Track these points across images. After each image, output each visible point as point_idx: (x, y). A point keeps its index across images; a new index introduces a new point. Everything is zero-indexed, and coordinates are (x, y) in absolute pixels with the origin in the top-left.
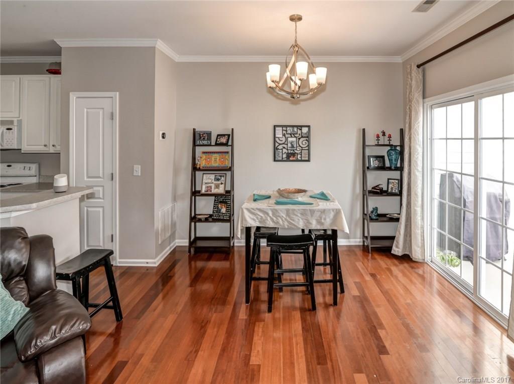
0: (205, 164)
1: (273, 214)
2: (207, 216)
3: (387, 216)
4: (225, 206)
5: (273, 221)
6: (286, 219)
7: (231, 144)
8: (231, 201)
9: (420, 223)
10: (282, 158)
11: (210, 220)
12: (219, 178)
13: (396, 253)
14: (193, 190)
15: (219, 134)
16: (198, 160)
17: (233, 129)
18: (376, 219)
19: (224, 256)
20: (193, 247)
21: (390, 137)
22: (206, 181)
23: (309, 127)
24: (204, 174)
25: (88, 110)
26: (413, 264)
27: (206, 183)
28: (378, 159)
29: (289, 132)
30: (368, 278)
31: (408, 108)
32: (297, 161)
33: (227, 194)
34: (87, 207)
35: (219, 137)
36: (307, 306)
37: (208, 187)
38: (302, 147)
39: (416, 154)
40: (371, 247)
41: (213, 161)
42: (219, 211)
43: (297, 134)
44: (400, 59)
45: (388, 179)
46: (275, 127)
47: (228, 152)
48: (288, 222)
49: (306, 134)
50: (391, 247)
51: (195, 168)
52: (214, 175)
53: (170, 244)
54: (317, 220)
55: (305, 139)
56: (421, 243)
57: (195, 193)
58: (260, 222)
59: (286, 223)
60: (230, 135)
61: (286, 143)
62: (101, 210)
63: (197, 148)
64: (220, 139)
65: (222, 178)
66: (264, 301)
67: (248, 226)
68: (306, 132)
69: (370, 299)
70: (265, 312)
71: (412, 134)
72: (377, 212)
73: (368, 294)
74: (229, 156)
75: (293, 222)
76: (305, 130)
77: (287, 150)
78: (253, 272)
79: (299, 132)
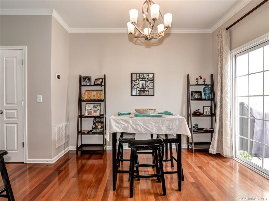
0: (88, 98)
1: (133, 123)
2: (89, 131)
3: (204, 129)
4: (100, 124)
5: (133, 129)
6: (143, 127)
7: (104, 85)
8: (104, 121)
9: (229, 132)
10: (137, 94)
11: (91, 133)
12: (97, 106)
13: (212, 153)
14: (80, 114)
15: (96, 78)
16: (83, 95)
17: (105, 75)
18: (197, 131)
19: (99, 156)
20: (79, 151)
21: (205, 79)
22: (88, 109)
23: (153, 74)
24: (86, 104)
25: (6, 58)
26: (224, 160)
27: (88, 110)
28: (198, 93)
29: (141, 77)
30: (197, 169)
31: (220, 57)
32: (146, 95)
33: (101, 117)
34: (6, 124)
35: (96, 81)
36: (159, 192)
37: (89, 112)
38: (149, 87)
39: (227, 86)
40: (194, 149)
41: (92, 96)
42: (96, 127)
43: (146, 78)
44: (211, 31)
45: (204, 106)
46: (132, 74)
47: (102, 90)
48: (144, 128)
49: (151, 78)
50: (209, 149)
51: (81, 100)
52: (93, 105)
53: (64, 149)
54: (166, 127)
55: (151, 81)
56: (230, 145)
57: (81, 116)
58: (123, 129)
59: (143, 130)
60: (103, 79)
61: (139, 84)
62: (15, 125)
63: (82, 87)
64: (97, 81)
65: (98, 106)
66: (127, 187)
67: (114, 132)
68: (151, 77)
69: (204, 185)
70: (128, 197)
71: (223, 73)
72: (197, 127)
73: (201, 182)
74: (102, 93)
75: (148, 129)
76: (151, 76)
77: (140, 88)
78: (119, 166)
79: (147, 77)
